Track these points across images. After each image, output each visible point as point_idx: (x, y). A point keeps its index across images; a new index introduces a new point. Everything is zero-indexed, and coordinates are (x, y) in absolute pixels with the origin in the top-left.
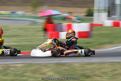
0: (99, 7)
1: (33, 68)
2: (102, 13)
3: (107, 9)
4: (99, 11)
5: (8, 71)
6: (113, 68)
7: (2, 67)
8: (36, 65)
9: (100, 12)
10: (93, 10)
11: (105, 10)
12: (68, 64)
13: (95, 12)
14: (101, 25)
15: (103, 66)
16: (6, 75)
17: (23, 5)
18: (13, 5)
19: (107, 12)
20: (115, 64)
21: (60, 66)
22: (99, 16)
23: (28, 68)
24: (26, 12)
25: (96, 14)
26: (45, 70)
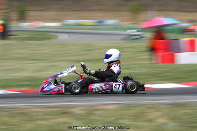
1: (133, 111)
7: (84, 110)
8: (139, 106)
17: (115, 10)
18: (100, 10)
21: (177, 109)
24: (122, 21)
26: (153, 115)
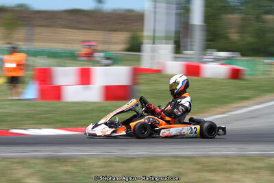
0: (154, 31)
2: (161, 44)
3: (173, 35)
4: (154, 40)
6: (176, 170)
9: (156, 41)
10: (142, 37)
11: (167, 38)
12: (75, 160)
13: (145, 41)
14: (158, 71)
15: (154, 164)
19: (172, 42)
20: (180, 160)
22: (153, 51)
25: (147, 47)
26: (20, 172)
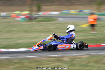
1: (96, 59)
5: (74, 62)
7: (69, 58)
8: (99, 56)
16: (73, 65)
17: (89, 5)
23: (91, 59)
24: (92, 10)
